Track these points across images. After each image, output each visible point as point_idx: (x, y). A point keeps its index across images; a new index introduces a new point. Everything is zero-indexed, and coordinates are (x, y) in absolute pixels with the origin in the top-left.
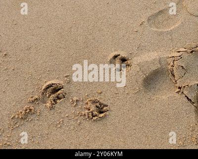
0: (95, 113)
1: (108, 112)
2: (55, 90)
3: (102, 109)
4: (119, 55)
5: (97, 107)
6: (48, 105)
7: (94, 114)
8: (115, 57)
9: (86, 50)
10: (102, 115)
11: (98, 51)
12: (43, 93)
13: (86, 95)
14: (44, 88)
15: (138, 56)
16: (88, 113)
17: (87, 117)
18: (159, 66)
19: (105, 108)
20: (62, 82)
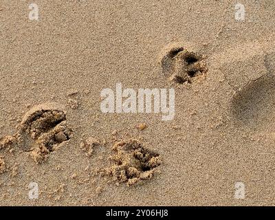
0: (133, 170)
1: (158, 168)
2: (49, 124)
3: (146, 161)
4: (181, 49)
5: (136, 157)
6: (35, 154)
7: (131, 173)
8: (174, 53)
9: (112, 40)
10: (146, 174)
11: (137, 42)
12: (24, 130)
13: (114, 132)
14: (25, 118)
15: (222, 50)
16: (118, 171)
17: (115, 178)
18: (265, 71)
19: (152, 160)
20: (63, 107)
